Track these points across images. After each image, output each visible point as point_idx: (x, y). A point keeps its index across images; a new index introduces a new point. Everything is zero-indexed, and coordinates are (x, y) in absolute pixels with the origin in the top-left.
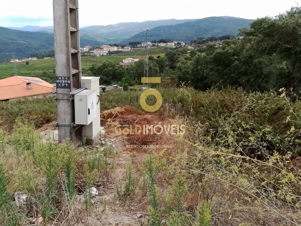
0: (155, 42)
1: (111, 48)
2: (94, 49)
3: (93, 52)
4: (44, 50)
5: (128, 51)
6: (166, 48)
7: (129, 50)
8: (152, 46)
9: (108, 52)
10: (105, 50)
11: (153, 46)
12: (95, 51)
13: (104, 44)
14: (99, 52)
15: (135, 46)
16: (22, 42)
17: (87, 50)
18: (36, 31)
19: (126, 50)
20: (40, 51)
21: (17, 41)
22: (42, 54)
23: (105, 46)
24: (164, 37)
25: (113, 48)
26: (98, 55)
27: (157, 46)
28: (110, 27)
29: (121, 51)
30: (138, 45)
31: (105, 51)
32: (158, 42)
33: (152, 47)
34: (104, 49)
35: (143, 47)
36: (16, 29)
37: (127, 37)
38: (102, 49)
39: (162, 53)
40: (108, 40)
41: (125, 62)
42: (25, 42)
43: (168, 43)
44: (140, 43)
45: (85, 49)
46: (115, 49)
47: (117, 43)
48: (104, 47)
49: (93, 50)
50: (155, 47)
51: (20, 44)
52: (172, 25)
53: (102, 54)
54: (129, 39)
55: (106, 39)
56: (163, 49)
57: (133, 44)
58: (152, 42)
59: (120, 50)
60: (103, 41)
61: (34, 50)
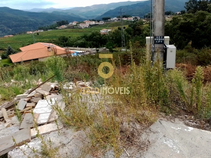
0: (119, 17)
3: (79, 26)
4: (47, 25)
6: (127, 21)
7: (103, 23)
9: (89, 25)
10: (87, 24)
12: (80, 25)
14: (83, 25)
15: (107, 21)
16: (32, 20)
17: (75, 24)
18: (40, 12)
19: (101, 23)
20: (44, 25)
21: (28, 19)
22: (46, 27)
23: (86, 21)
25: (92, 22)
26: (83, 28)
27: (122, 20)
28: (87, 8)
30: (109, 20)
31: (87, 25)
32: (122, 17)
33: (118, 21)
34: (86, 23)
35: (112, 21)
36: (27, 11)
37: (100, 15)
39: (126, 25)
40: (88, 17)
41: (101, 32)
42: (34, 20)
43: (129, 18)
44: (109, 18)
45: (73, 23)
46: (94, 23)
47: (94, 18)
49: (79, 24)
50: (120, 21)
51: (31, 21)
52: (129, 5)
53: (85, 27)
54: (102, 16)
55: (86, 16)
57: (105, 19)
58: (117, 17)
59: (97, 23)
60: (84, 18)
61: (40, 25)
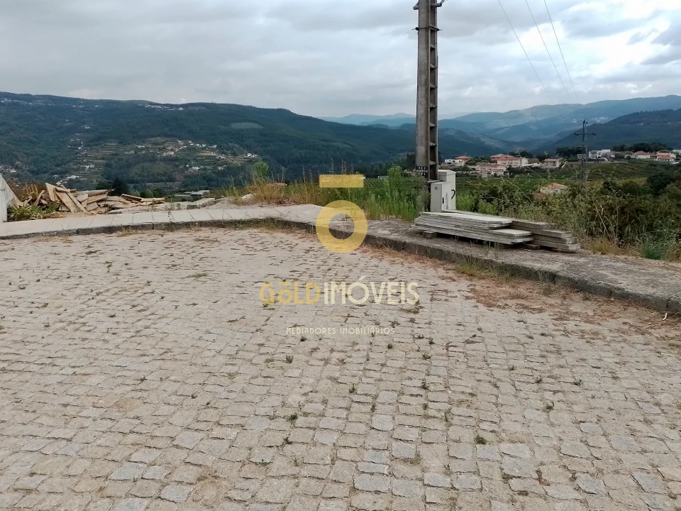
0: (622, 149)
1: (514, 162)
2: (477, 161)
3: (474, 169)
4: (379, 162)
5: (555, 167)
6: (651, 165)
7: (558, 166)
8: (614, 159)
9: (508, 169)
10: (501, 165)
11: (618, 158)
12: (478, 167)
13: (498, 151)
14: (487, 168)
15: (572, 157)
16: (340, 145)
17: (463, 164)
18: (365, 125)
19: (550, 166)
20: (372, 163)
21: (333, 144)
22: (375, 169)
23: (500, 155)
24: (647, 139)
25: (519, 162)
26: (485, 176)
27: (629, 158)
28: (515, 114)
29: (537, 168)
30: (579, 156)
31: (499, 168)
32: (630, 149)
33: (616, 162)
34: (499, 162)
35: (590, 160)
36: (333, 121)
37: (552, 137)
38: (494, 162)
39: (641, 175)
40: (510, 144)
41: (544, 192)
42: (346, 146)
43: (658, 153)
44: (584, 151)
45: (457, 161)
46: (524, 162)
47: (529, 150)
48: (498, 158)
49: (474, 164)
50: (623, 162)
51: (338, 149)
52: (671, 110)
53: (493, 173)
54: (558, 142)
55: (504, 142)
56: (644, 166)
57: (568, 153)
58: (614, 149)
59: (536, 165)
60: (497, 146)
61: (360, 161)
